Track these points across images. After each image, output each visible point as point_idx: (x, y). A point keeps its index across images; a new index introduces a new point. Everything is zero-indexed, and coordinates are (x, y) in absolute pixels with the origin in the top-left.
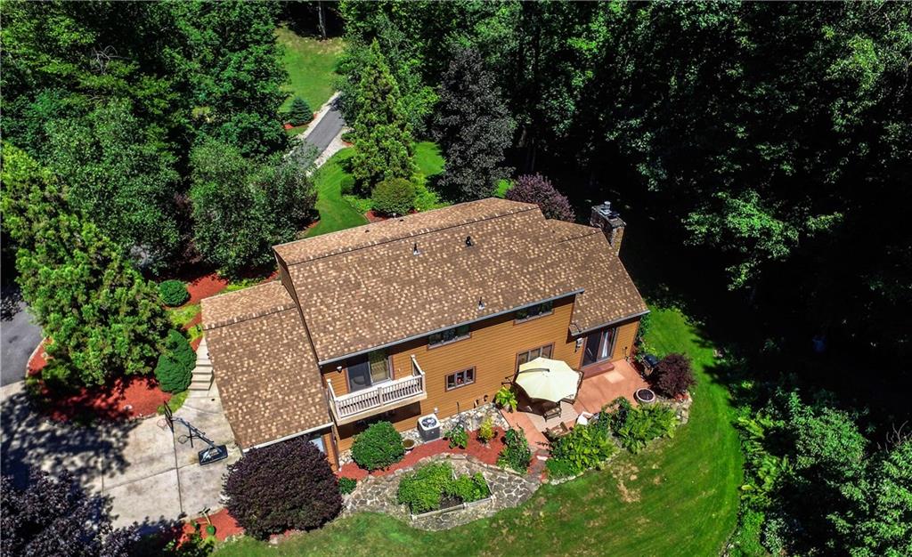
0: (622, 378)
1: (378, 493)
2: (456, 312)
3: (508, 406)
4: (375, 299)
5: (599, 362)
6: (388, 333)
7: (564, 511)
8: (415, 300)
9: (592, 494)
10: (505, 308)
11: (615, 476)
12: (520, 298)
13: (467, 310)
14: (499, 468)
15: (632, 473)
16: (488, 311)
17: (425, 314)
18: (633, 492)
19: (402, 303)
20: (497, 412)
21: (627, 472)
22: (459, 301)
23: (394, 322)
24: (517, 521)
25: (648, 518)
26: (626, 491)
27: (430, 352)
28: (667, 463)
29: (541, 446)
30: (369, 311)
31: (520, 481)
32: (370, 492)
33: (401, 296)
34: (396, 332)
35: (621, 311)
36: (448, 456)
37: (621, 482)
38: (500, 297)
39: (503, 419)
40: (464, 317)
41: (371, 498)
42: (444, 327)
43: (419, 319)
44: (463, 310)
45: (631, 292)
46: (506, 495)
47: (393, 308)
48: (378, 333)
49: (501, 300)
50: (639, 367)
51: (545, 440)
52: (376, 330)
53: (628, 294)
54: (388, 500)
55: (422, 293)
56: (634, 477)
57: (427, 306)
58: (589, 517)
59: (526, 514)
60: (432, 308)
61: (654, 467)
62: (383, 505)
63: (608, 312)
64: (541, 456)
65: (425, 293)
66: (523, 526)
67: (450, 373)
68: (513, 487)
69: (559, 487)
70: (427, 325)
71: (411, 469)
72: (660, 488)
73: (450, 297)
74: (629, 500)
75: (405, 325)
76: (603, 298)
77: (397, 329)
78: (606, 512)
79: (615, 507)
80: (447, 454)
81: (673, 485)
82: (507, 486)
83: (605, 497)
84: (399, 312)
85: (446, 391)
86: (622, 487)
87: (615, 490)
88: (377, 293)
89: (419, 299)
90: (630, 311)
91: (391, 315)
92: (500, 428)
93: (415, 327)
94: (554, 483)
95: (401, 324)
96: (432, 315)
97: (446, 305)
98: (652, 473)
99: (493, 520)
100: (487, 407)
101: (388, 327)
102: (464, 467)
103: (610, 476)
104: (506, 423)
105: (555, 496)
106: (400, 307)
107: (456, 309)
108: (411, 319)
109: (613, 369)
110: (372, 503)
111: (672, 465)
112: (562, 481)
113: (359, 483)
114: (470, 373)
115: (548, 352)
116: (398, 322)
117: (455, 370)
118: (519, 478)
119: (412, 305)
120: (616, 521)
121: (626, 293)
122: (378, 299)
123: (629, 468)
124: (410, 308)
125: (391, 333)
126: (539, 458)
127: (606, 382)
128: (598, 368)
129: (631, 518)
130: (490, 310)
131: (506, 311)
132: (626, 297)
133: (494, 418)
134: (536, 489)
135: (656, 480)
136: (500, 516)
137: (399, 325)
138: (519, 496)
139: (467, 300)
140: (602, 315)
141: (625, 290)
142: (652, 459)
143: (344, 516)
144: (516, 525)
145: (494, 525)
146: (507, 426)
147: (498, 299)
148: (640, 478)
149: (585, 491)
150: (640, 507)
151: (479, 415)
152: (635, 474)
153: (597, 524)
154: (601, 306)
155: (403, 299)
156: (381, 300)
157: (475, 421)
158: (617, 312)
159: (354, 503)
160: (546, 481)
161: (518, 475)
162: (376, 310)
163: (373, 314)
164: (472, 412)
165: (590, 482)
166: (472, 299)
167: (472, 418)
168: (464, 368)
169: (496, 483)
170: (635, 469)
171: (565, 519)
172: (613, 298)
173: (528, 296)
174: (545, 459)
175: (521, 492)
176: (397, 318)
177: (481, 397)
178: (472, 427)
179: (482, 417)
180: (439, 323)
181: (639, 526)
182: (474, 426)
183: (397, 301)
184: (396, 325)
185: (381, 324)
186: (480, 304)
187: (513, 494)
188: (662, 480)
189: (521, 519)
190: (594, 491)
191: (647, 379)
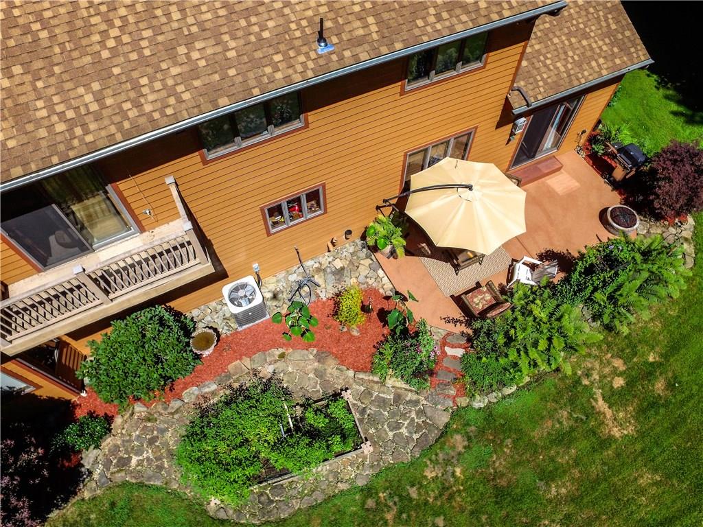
0: (575, 184)
1: (152, 442)
2: (257, 64)
3: (388, 249)
4: (34, 34)
5: (539, 157)
6: (70, 130)
7: (500, 464)
8: (147, 33)
9: (550, 423)
10: (384, 50)
11: (585, 382)
12: (420, 23)
13: (287, 58)
14: (376, 379)
15: (615, 373)
16: (341, 58)
17: (175, 71)
18: (621, 415)
19: (111, 43)
20: (368, 257)
21: (607, 370)
22: (266, 34)
23: (89, 98)
24: (413, 492)
25: (656, 470)
26: (609, 413)
27: (212, 168)
28: (674, 348)
29: (451, 327)
30: (17, 70)
31: (417, 402)
32: (138, 437)
33: (110, 23)
34: (92, 126)
35: (601, 61)
36: (282, 356)
37: (598, 393)
38: (371, 20)
39: (380, 272)
40: (279, 75)
41: (139, 452)
42: (226, 106)
43: (158, 85)
44: (278, 58)
45: (617, 22)
46: (391, 434)
47: (88, 59)
48: (43, 133)
49: (374, 28)
50: (601, 165)
51: (456, 313)
52: (38, 123)
53: (614, 27)
54: (171, 454)
55: (168, 15)
56: (619, 382)
57: (182, 50)
58: (548, 476)
59: (429, 474)
60: (195, 55)
61: (651, 359)
62: (160, 468)
63: (579, 65)
64: (453, 346)
65: (176, 16)
66: (426, 503)
67: (272, 200)
68: (404, 416)
69: (488, 411)
70: (180, 101)
71: (214, 387)
72: (667, 404)
73: (243, 23)
74: (616, 432)
75: (119, 105)
76: (569, 35)
77: (98, 117)
78: (577, 462)
79: (594, 450)
80: (281, 351)
81: (691, 396)
82: (393, 415)
83: (572, 429)
84: (102, 70)
85: (269, 234)
86: (601, 405)
87: (591, 413)
88: (40, 19)
89: (158, 31)
90: (618, 61)
91: (80, 77)
92: (376, 291)
93: (148, 108)
94: (479, 402)
95: (109, 102)
96: (194, 73)
97: (232, 44)
98: (649, 372)
99: (368, 491)
100: (352, 249)
101: (70, 114)
102: (311, 375)
103: (577, 382)
104: (385, 280)
105: (482, 432)
106: (105, 54)
107: (258, 54)
108: (137, 87)
109: (559, 169)
110: (140, 463)
111: (683, 351)
112: (493, 397)
113: (118, 420)
114: (314, 196)
115: (463, 147)
116: (99, 99)
117: (281, 196)
118: (415, 397)
119: (140, 50)
120: (597, 481)
121: (609, 25)
122: (44, 34)
123: (609, 363)
124: (134, 56)
125: (78, 131)
126: (448, 350)
127: (551, 193)
128: (535, 168)
129: (625, 473)
130: (347, 54)
131: (386, 55)
132: (609, 33)
133: (364, 270)
134: (445, 418)
135: (659, 386)
136: (381, 482)
137: (103, 107)
138: (415, 436)
139: (288, 31)
140: (567, 71)
141: (606, 20)
142: (647, 343)
143: (87, 495)
144: (411, 500)
145: (370, 503)
146: (388, 286)
147: (366, 26)
148: (630, 384)
149: (536, 418)
150: (638, 447)
151: (338, 264)
152: (620, 375)
153: (563, 491)
154: (565, 53)
155: (114, 32)
156: (52, 37)
157: (331, 278)
158: (594, 64)
159: (108, 464)
160: (463, 401)
161: (411, 391)
162: (38, 64)
163: (28, 78)
164: (325, 259)
165: (543, 398)
166: (300, 27)
167: (324, 270)
168: (300, 188)
169: (371, 410)
170: (618, 364)
171: (503, 482)
172: (586, 36)
173: (439, 18)
174: (459, 352)
175: (419, 428)
176: (96, 86)
177: (339, 236)
178: (326, 291)
179: (343, 269)
180: (212, 92)
181: (642, 491)
182: (330, 287)
183: (96, 38)
184: (94, 107)
185: (50, 107)
186: (321, 38)
187: (404, 431)
188: (670, 386)
189: (421, 486)
190: (551, 417)
191: (616, 185)
